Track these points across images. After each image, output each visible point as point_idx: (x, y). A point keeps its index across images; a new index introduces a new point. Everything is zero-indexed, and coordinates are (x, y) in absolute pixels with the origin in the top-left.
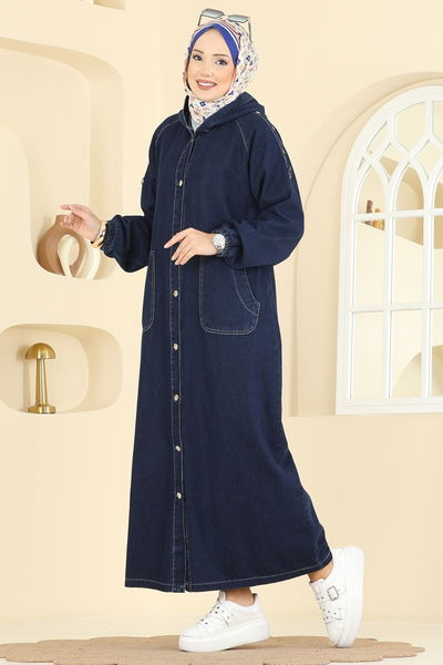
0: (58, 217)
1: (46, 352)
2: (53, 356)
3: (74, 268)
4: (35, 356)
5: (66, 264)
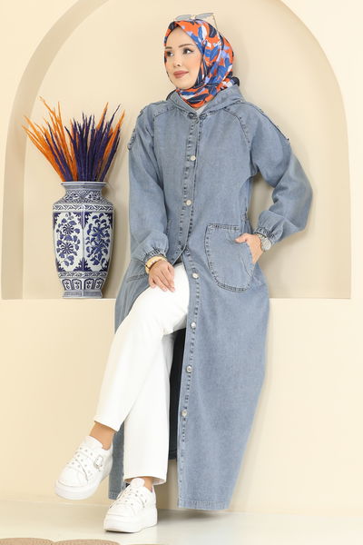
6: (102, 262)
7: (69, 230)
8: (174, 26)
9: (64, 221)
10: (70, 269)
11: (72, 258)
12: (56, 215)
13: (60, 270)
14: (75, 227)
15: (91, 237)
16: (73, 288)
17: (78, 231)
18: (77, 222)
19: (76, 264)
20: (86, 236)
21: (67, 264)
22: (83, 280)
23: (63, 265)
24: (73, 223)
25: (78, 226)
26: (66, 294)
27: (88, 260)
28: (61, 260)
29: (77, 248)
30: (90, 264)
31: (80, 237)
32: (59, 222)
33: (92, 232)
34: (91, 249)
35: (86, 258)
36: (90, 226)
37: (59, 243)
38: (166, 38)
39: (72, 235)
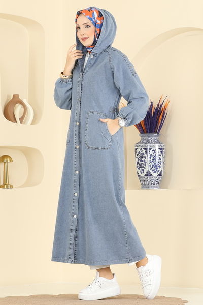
0: (14, 95)
1: (8, 159)
2: (11, 161)
3: (21, 119)
4: (3, 161)
5: (18, 118)
6: (158, 172)
7: (141, 157)
8: (79, 13)
9: (139, 153)
10: (143, 175)
11: (143, 170)
12: (136, 150)
13: (139, 176)
14: (144, 155)
15: (152, 160)
16: (145, 185)
17: (145, 157)
18: (145, 153)
19: (145, 173)
20: (149, 159)
21: (141, 173)
22: (149, 181)
23: (140, 174)
24: (143, 153)
25: (145, 155)
26: (142, 187)
27: (151, 171)
28: (139, 171)
29: (145, 166)
30: (152, 173)
31: (146, 160)
32: (137, 153)
33: (152, 158)
34: (152, 166)
35: (150, 170)
36: (151, 154)
37: (138, 163)
38: (76, 20)
39: (143, 159)
